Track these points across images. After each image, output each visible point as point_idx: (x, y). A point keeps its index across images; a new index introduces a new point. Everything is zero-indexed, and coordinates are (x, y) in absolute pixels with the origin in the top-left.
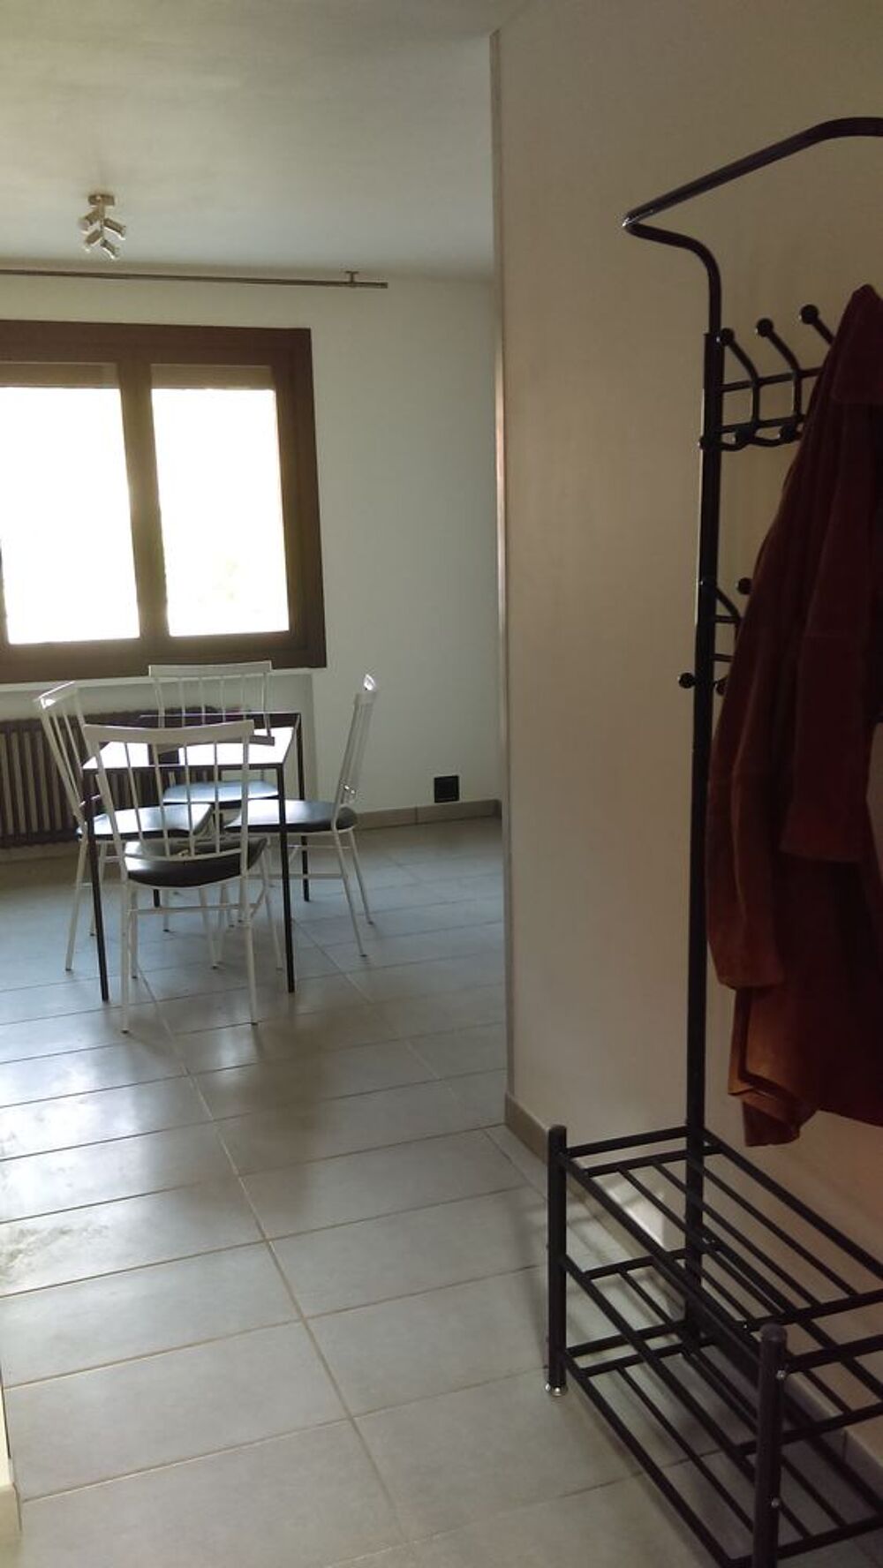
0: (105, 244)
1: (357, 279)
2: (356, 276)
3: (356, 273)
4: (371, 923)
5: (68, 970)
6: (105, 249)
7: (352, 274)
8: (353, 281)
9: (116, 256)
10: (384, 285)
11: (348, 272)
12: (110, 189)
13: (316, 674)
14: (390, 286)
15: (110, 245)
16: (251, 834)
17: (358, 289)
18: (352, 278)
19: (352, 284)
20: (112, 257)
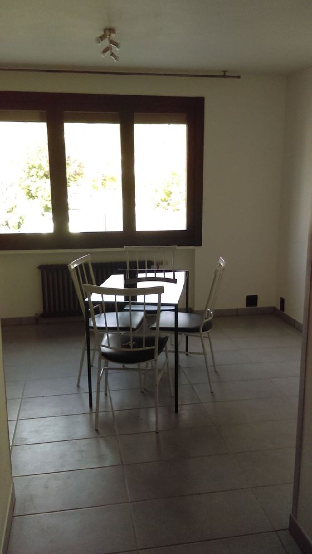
0: (112, 54)
1: (227, 74)
2: (226, 73)
3: (226, 71)
4: (216, 372)
5: (78, 386)
6: (112, 57)
7: (225, 72)
8: (224, 75)
9: (117, 61)
10: (239, 77)
11: (222, 71)
12: (113, 25)
13: (197, 249)
14: (241, 77)
15: (114, 55)
16: (161, 331)
17: (226, 79)
18: (225, 73)
19: (224, 76)
20: (115, 61)
